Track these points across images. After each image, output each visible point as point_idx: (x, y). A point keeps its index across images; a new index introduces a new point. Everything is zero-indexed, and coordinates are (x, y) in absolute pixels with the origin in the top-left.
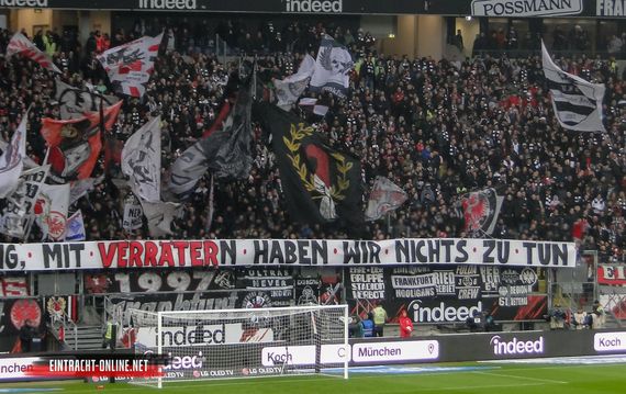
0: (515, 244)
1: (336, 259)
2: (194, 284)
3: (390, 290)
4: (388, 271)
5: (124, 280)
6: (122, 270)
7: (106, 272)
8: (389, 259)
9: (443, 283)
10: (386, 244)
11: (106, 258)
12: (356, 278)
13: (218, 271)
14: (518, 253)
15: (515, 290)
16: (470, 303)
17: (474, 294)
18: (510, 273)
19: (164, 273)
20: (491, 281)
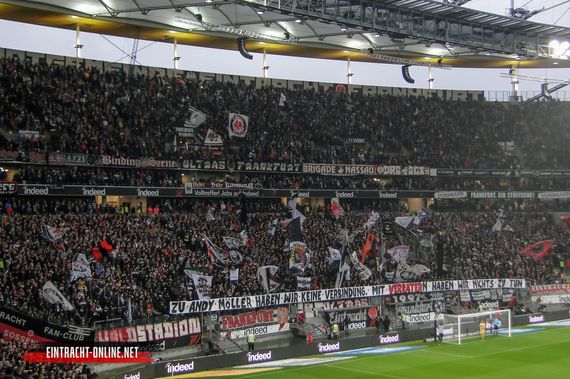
0: (508, 280)
1: (456, 288)
2: (416, 297)
3: (472, 298)
4: (471, 291)
5: (395, 298)
6: (396, 294)
7: (391, 296)
8: (471, 286)
9: (486, 294)
10: (470, 282)
11: (391, 290)
12: (462, 294)
13: (422, 293)
14: (508, 283)
15: (508, 296)
16: (495, 301)
17: (496, 298)
18: (506, 291)
19: (406, 294)
20: (501, 293)
